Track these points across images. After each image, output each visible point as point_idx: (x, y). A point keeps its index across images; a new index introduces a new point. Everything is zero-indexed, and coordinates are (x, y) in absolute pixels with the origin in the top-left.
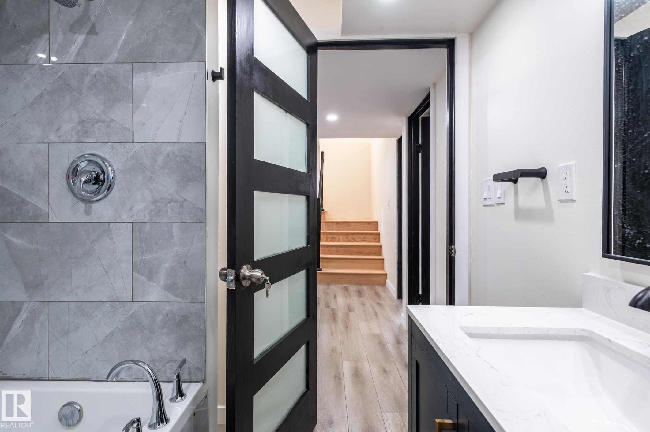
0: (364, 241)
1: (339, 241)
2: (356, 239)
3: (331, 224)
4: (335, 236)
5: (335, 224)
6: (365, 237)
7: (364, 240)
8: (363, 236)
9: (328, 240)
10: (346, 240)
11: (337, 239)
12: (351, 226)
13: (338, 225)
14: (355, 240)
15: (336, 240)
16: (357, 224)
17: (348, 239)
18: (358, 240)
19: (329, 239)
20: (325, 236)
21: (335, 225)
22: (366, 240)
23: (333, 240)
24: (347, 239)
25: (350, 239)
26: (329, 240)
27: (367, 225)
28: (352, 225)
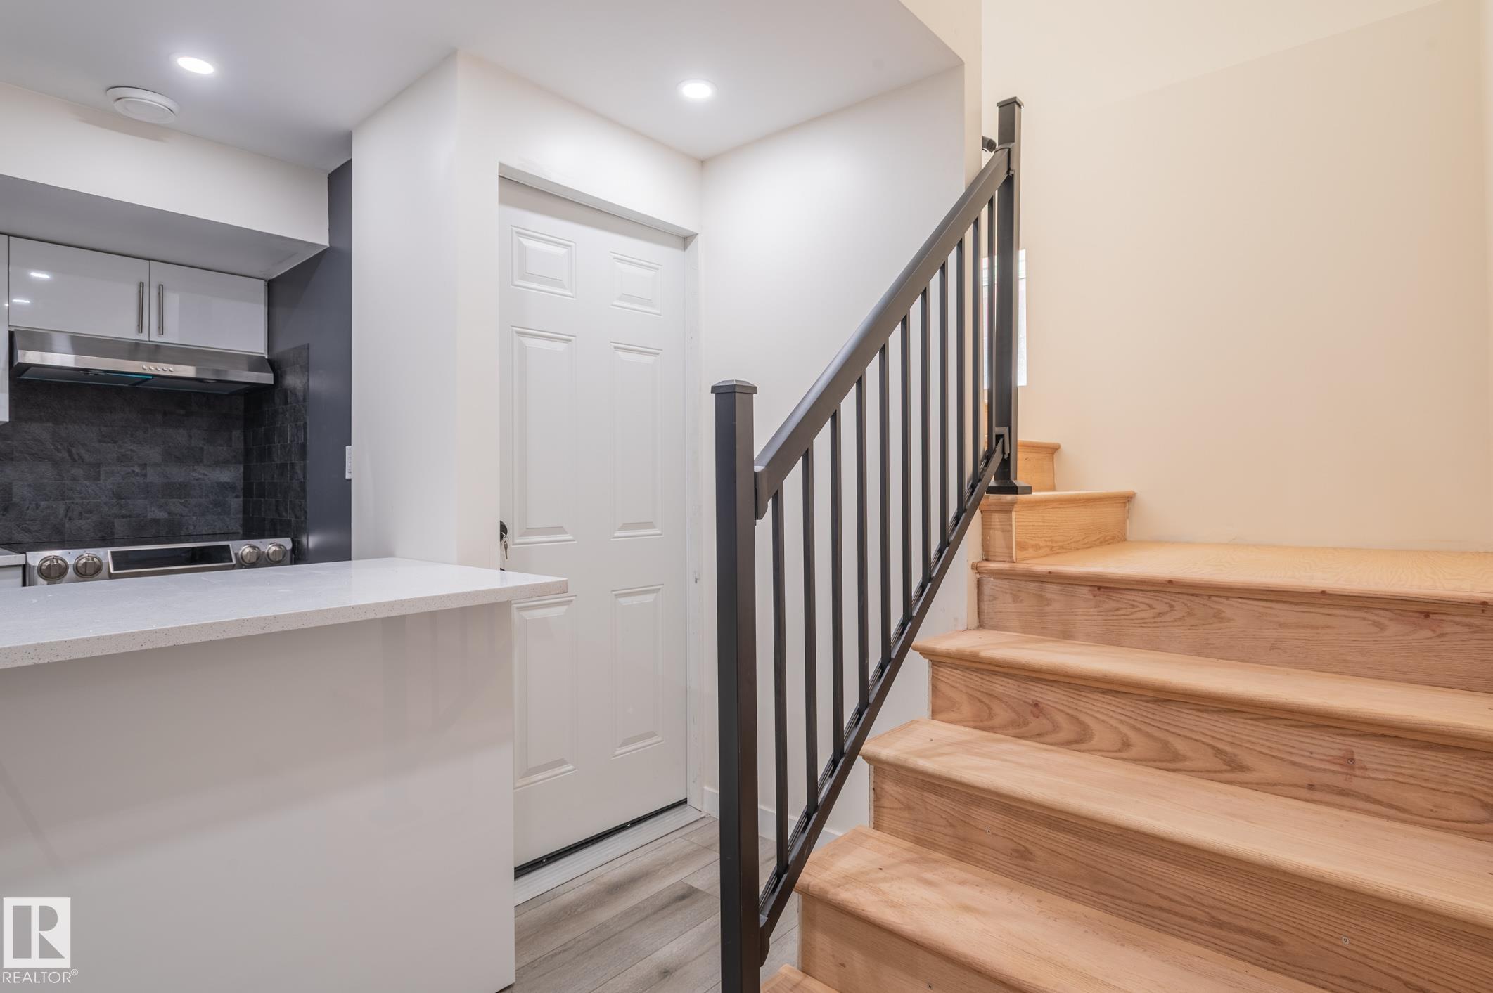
0: (1344, 793)
1: (1076, 742)
2: (1246, 758)
3: (1052, 591)
4: (1049, 696)
5: (1084, 591)
6: (1349, 761)
7: (1339, 781)
8: (1331, 746)
9: (991, 717)
10: (1140, 745)
11: (1060, 719)
12: (1219, 617)
13: (1112, 604)
14: (1235, 765)
15: (1056, 728)
16: (1283, 612)
17: (1166, 744)
18: (1269, 771)
19: (1002, 714)
20: (976, 680)
21: (1084, 607)
22: (1357, 784)
23: (1035, 724)
24: (1147, 735)
25: (1180, 746)
26: (996, 721)
27: (1394, 628)
28: (1233, 609)
